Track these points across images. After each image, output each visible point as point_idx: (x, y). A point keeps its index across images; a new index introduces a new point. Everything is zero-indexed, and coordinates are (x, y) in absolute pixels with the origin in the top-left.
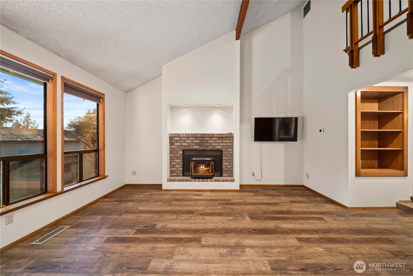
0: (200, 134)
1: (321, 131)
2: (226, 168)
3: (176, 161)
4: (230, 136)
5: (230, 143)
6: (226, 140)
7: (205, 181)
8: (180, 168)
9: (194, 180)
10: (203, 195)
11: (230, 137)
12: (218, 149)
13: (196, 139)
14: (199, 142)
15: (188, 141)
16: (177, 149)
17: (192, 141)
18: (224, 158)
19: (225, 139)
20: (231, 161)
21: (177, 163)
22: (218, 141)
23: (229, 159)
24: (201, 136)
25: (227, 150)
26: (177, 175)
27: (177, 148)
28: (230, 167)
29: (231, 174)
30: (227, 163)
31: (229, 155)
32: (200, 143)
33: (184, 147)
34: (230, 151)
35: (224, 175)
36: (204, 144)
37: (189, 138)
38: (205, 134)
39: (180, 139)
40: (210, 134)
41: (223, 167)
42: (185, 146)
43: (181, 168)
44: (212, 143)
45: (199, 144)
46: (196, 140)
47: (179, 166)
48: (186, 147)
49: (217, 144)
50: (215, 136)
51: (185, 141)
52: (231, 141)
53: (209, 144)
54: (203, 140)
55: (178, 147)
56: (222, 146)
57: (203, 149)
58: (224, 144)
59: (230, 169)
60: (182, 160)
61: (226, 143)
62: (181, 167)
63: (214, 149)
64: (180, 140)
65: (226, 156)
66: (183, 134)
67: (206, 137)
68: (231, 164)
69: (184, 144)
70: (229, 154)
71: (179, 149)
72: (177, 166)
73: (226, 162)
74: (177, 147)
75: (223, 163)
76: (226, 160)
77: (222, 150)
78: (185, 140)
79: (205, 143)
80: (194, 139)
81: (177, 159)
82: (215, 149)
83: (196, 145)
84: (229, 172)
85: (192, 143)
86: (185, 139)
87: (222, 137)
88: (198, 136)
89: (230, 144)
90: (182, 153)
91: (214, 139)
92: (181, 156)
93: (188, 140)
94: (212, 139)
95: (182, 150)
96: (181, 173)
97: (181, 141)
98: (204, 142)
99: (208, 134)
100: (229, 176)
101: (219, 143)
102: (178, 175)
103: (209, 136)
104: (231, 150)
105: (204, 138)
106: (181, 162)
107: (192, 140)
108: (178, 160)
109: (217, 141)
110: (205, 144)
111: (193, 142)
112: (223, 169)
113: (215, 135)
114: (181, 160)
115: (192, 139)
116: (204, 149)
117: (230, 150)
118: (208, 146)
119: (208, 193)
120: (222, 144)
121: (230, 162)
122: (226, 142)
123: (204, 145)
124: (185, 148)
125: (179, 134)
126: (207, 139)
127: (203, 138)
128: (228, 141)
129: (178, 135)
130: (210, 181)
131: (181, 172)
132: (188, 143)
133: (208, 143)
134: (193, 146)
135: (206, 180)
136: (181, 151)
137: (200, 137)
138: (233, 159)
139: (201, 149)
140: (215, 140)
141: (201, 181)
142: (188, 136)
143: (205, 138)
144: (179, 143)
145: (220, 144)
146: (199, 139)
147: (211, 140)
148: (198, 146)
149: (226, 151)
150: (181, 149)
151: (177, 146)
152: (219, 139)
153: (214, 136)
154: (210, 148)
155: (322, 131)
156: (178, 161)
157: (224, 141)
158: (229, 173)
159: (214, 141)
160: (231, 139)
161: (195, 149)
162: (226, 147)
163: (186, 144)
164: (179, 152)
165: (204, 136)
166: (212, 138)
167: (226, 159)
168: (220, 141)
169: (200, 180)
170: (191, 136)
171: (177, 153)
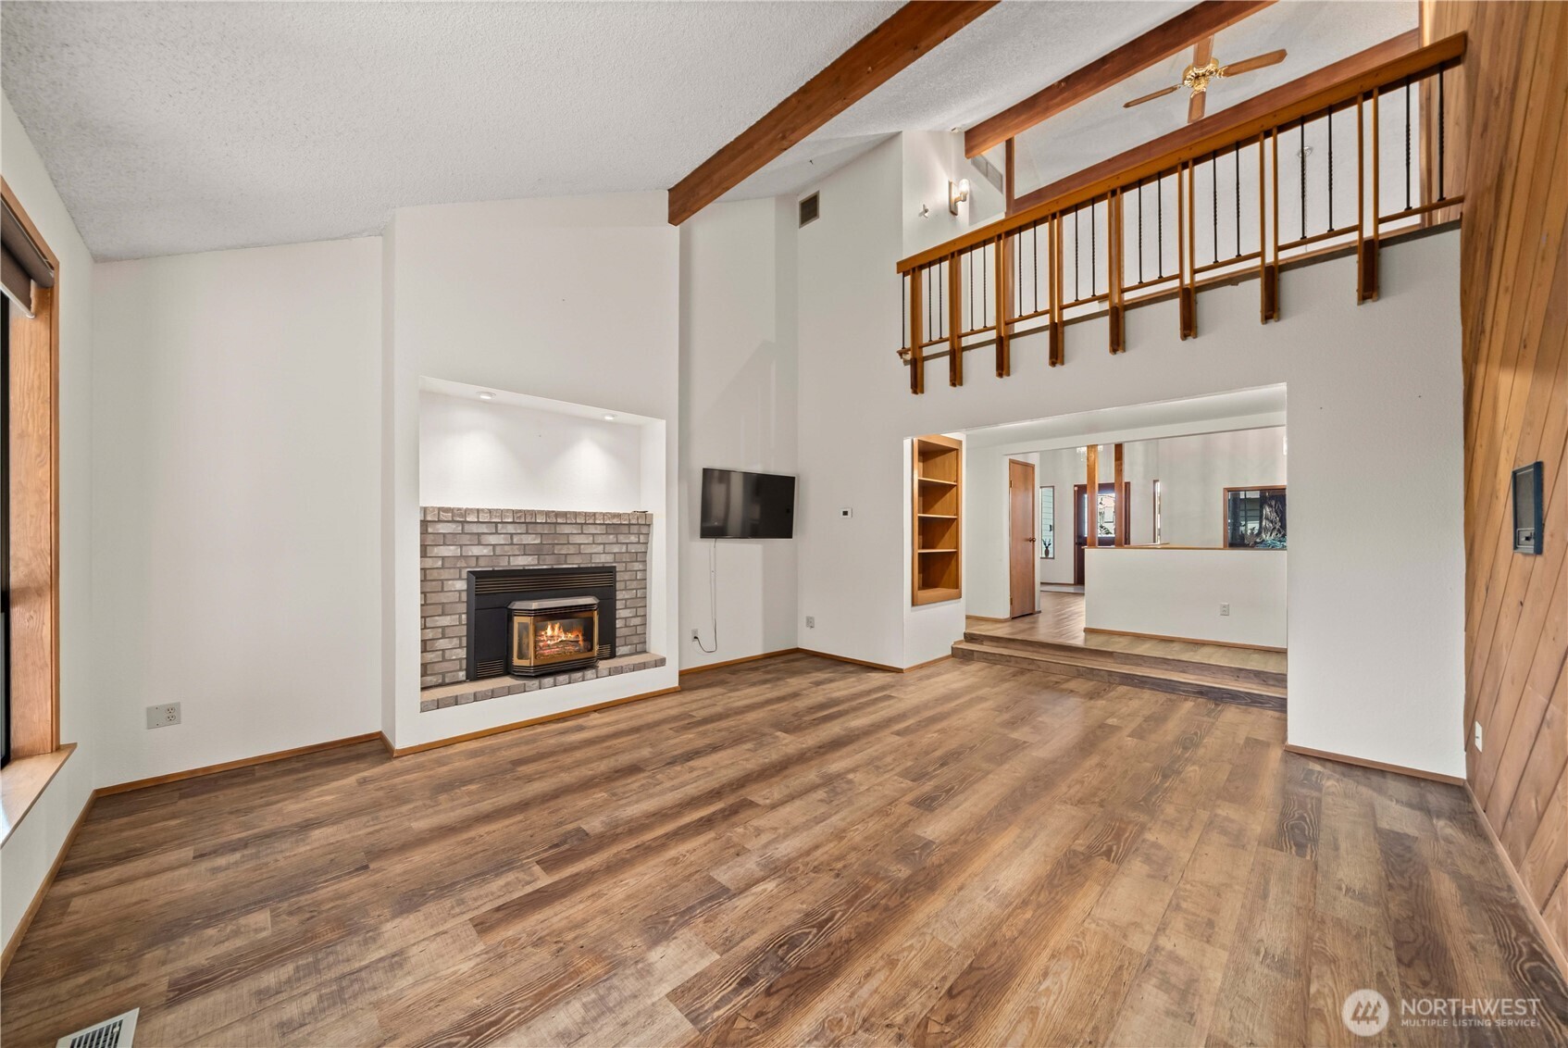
0: (547, 513)
1: (845, 513)
2: (626, 626)
3: (437, 621)
4: (644, 523)
5: (639, 543)
6: (629, 533)
7: (576, 681)
8: (455, 650)
9: (536, 682)
10: (591, 724)
11: (641, 524)
12: (601, 565)
13: (527, 530)
14: (538, 541)
15: (493, 539)
16: (442, 571)
17: (512, 539)
18: (619, 595)
19: (625, 529)
20: (641, 602)
21: (440, 630)
22: (604, 536)
23: (636, 598)
24: (549, 521)
25: (630, 566)
26: (440, 681)
27: (443, 567)
28: (637, 621)
29: (641, 645)
30: (629, 610)
31: (635, 582)
32: (541, 543)
33: (473, 562)
34: (637, 571)
35: (620, 650)
36: (557, 547)
37: (500, 526)
38: (565, 514)
39: (463, 529)
40: (580, 513)
41: (619, 624)
42: (477, 557)
43: (459, 651)
44: (582, 546)
45: (538, 551)
46: (527, 533)
47: (451, 643)
48: (482, 562)
49: (600, 548)
50: (598, 522)
51: (479, 540)
52: (641, 537)
53: (572, 550)
54: (555, 533)
55: (447, 565)
56: (615, 553)
57: (550, 567)
58: (621, 549)
59: (639, 630)
60: (464, 616)
61: (627, 544)
62: (461, 647)
63: (589, 566)
64: (463, 533)
65: (625, 589)
66: (478, 510)
67: (566, 523)
68: (640, 612)
69: (476, 551)
70: (636, 579)
71: (454, 573)
72: (442, 644)
73: (626, 608)
74: (440, 563)
75: (617, 612)
76: (626, 600)
77: (615, 567)
78: (479, 534)
79: (559, 546)
80: (519, 531)
81: (443, 614)
82: (593, 565)
83: (525, 555)
84: (635, 640)
85: (512, 544)
86: (483, 529)
87: (616, 526)
88: (538, 521)
89: (639, 546)
90: (465, 587)
91: (592, 530)
92: (460, 601)
93: (497, 533)
94: (585, 532)
95: (464, 575)
96: (461, 670)
97: (465, 540)
98: (556, 542)
99: (576, 514)
100: (637, 653)
101: (604, 544)
102: (447, 681)
103: (578, 521)
104: (641, 567)
105: (558, 529)
106: (461, 624)
107: (512, 534)
108: (448, 618)
109: (600, 539)
110: (561, 549)
111: (515, 541)
112: (619, 633)
113: (597, 516)
114: (460, 618)
115: (511, 529)
116: (555, 567)
117: (637, 566)
118: (568, 556)
119: (595, 719)
120: (616, 549)
121: (636, 608)
122: (628, 541)
123: (556, 552)
124: (477, 566)
125: (459, 509)
126: (567, 530)
127: (553, 526)
128: (633, 539)
129: (459, 516)
130: (592, 676)
131: (458, 668)
132: (494, 545)
133: (569, 543)
134: (511, 558)
135: (579, 675)
136: (460, 579)
137: (546, 523)
138: (645, 597)
139: (545, 567)
140: (593, 534)
141: (564, 682)
142: (496, 520)
143: (562, 526)
144: (452, 548)
145: (608, 548)
146: (539, 529)
147: (582, 533)
148: (530, 558)
149: (626, 571)
150: (460, 572)
151: (443, 558)
152: (609, 532)
153: (595, 519)
154: (573, 563)
155: (849, 513)
156: (445, 621)
157: (622, 538)
158: (636, 644)
159: (591, 538)
160: (644, 530)
161: (521, 568)
162: (626, 558)
163: (485, 551)
164: (450, 582)
165: (559, 520)
166: (584, 527)
167: (626, 597)
168: (611, 537)
169: (562, 678)
170: (510, 520)
171: (442, 591)
